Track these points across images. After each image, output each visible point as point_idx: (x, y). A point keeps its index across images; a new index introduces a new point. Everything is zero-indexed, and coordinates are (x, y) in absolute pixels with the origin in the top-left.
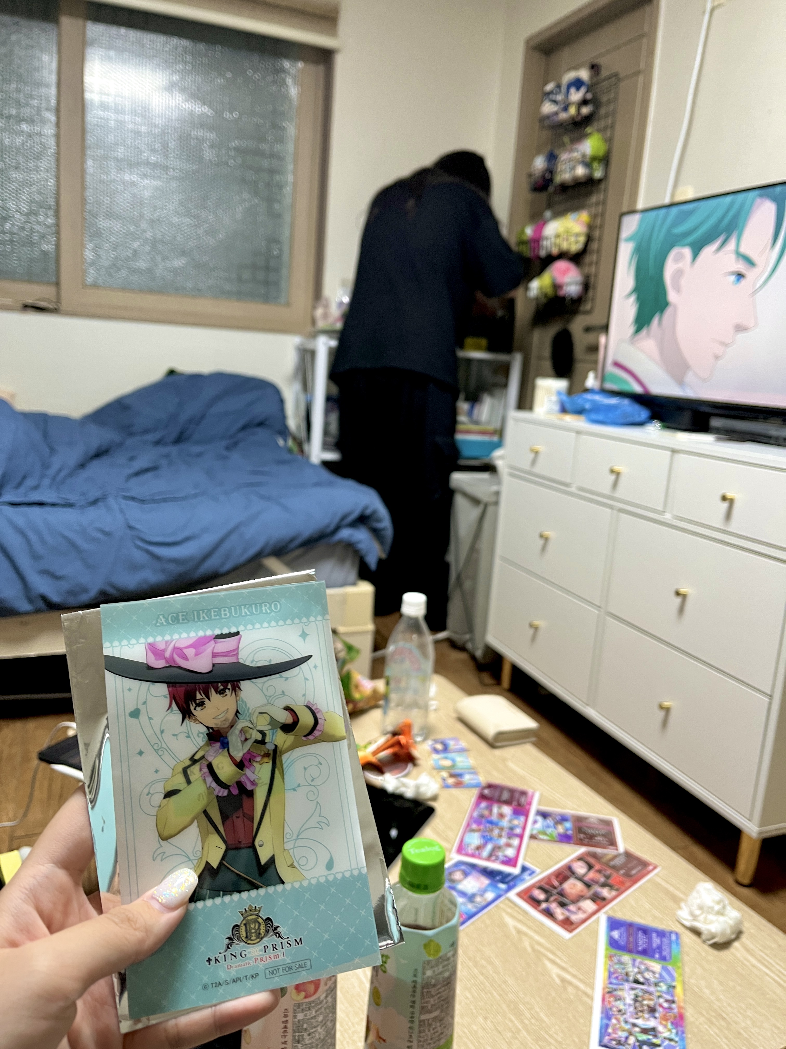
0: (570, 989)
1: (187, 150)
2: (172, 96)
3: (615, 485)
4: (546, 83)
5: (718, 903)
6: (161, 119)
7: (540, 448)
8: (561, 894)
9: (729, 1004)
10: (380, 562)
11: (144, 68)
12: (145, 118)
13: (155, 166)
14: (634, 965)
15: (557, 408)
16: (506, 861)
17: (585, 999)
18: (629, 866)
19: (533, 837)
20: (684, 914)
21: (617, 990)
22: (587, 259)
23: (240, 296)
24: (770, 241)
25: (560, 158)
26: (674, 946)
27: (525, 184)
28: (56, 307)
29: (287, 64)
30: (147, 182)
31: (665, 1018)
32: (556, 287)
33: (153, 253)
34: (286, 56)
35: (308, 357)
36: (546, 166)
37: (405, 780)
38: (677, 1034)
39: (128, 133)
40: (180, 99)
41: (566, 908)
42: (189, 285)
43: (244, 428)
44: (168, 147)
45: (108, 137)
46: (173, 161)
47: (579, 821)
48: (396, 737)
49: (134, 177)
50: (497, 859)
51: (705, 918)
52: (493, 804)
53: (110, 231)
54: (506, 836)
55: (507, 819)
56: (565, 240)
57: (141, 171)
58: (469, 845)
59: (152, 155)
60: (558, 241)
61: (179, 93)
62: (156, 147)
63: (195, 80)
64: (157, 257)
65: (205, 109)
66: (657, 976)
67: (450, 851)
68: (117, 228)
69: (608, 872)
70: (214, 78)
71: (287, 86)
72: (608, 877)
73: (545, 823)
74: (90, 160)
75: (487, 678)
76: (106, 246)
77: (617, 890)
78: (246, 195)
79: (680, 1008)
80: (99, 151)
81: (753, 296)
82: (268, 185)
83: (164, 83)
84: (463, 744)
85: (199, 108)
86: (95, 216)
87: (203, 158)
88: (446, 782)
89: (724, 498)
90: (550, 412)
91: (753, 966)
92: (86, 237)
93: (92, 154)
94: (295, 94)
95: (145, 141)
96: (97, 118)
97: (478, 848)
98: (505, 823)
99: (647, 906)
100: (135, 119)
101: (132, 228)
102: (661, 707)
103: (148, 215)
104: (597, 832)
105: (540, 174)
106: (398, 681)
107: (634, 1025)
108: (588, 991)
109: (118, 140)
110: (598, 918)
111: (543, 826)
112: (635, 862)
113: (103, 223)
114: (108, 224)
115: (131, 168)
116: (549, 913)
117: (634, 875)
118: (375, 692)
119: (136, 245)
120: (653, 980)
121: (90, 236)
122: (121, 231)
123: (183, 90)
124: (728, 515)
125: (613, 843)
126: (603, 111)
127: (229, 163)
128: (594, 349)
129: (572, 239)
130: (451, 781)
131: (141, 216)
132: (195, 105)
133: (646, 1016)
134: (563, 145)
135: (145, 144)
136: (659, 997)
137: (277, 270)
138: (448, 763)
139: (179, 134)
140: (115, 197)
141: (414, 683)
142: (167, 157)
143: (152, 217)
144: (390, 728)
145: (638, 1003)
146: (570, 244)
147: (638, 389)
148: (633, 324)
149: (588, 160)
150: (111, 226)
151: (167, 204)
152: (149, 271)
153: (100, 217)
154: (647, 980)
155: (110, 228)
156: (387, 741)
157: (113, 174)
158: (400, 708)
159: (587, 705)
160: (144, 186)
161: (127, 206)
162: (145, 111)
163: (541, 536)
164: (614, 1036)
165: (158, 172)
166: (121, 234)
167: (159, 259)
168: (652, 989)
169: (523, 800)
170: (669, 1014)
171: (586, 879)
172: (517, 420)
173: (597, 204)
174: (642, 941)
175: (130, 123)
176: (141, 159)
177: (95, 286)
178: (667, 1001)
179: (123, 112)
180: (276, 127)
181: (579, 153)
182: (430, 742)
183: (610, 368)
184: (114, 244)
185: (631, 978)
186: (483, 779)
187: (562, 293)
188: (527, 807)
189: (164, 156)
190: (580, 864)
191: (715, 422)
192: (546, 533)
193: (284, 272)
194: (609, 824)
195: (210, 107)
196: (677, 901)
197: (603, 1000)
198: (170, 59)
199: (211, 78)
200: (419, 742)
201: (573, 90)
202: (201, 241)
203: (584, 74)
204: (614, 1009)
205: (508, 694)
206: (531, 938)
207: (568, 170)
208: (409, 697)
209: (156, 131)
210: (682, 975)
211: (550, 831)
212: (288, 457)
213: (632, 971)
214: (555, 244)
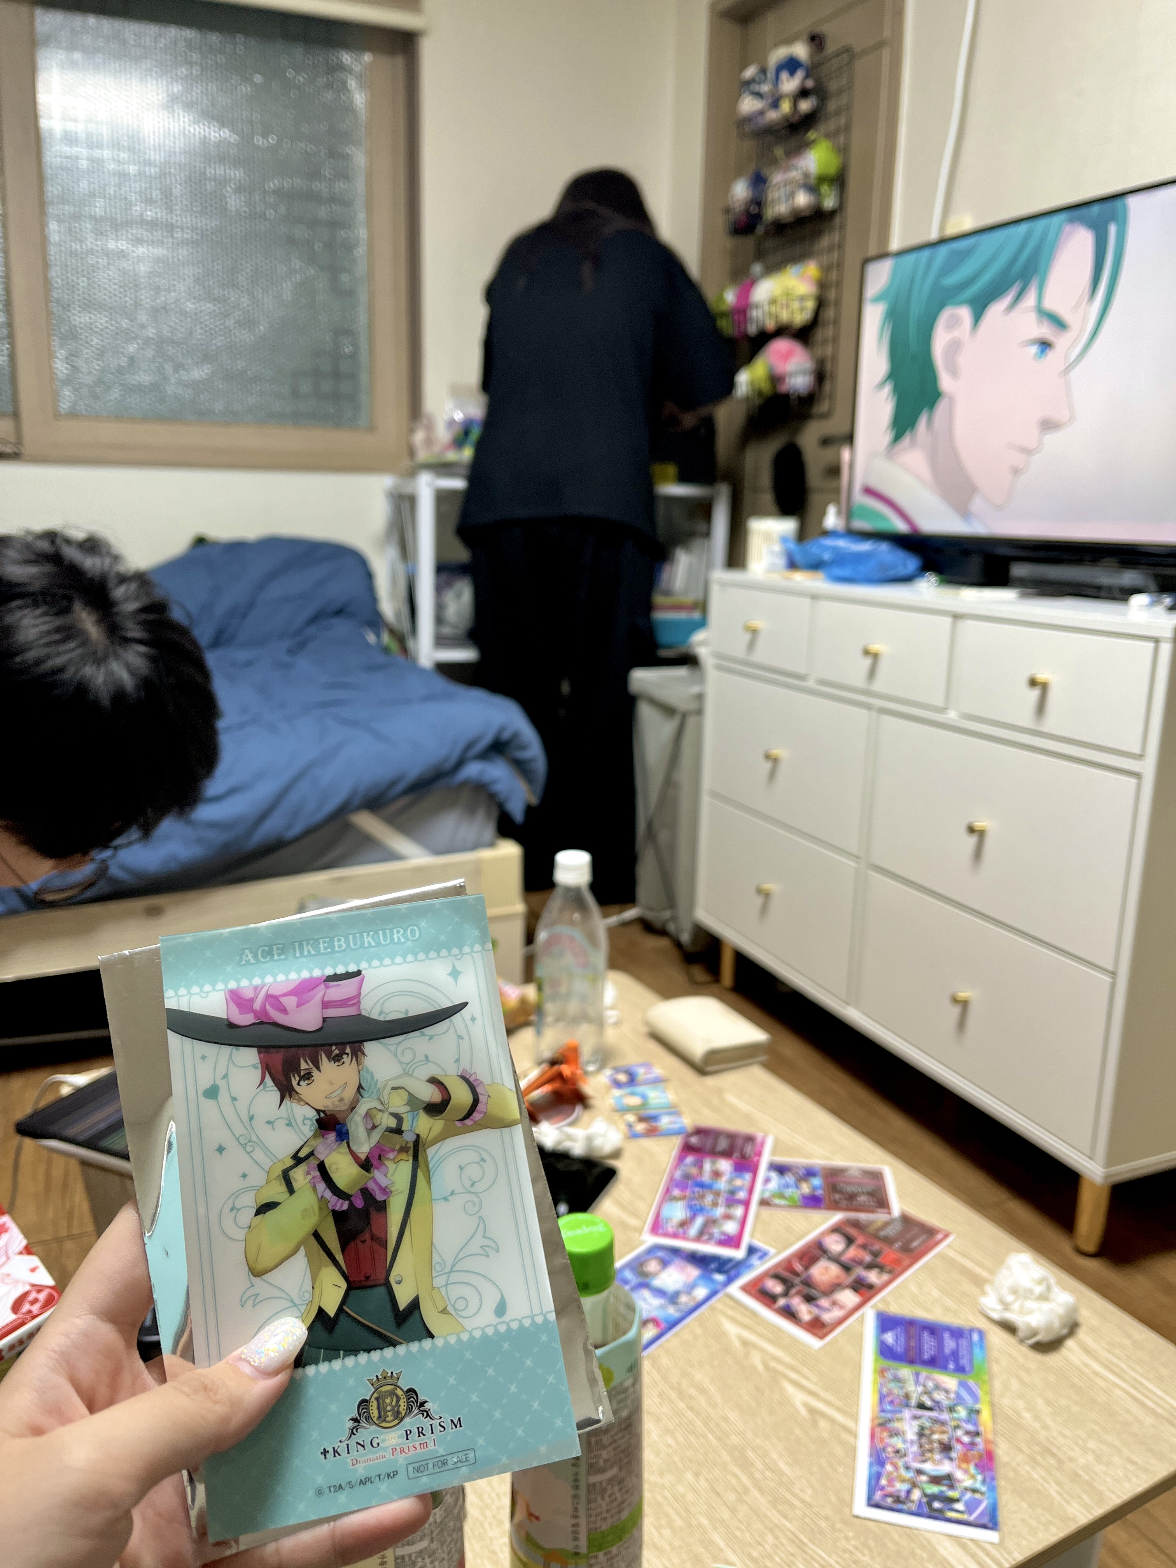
0: (823, 1424)
1: (201, 198)
2: (174, 117)
3: (872, 673)
4: (744, 67)
5: (1040, 1282)
6: (158, 152)
7: (759, 623)
8: (808, 1283)
9: (1061, 1433)
10: (529, 810)
11: (128, 76)
12: (134, 153)
13: (153, 225)
14: (917, 1382)
15: (781, 562)
16: (725, 1240)
17: (845, 1436)
18: (908, 1236)
19: (764, 1203)
20: (990, 1303)
21: (894, 1421)
22: (820, 334)
23: (297, 418)
24: (1087, 289)
25: (771, 181)
26: (977, 1351)
27: (721, 223)
28: (17, 451)
29: (346, 58)
30: (141, 250)
31: (965, 1459)
32: (775, 379)
33: (159, 360)
34: (344, 45)
35: (406, 506)
36: (751, 194)
37: (571, 1130)
38: (984, 1481)
39: (110, 177)
40: (186, 120)
41: (815, 1303)
42: (218, 406)
43: (314, 619)
44: (171, 194)
45: (79, 186)
46: (181, 215)
47: (833, 1176)
48: (556, 1068)
49: (122, 245)
50: (711, 1237)
51: (1022, 1307)
52: (703, 1158)
53: (91, 329)
54: (724, 1204)
55: (724, 1179)
56: (785, 307)
57: (132, 234)
58: (668, 1220)
59: (148, 208)
60: (773, 309)
61: (184, 111)
62: (154, 195)
63: (207, 90)
64: (166, 366)
65: (225, 133)
66: (952, 1395)
67: (640, 1231)
68: (101, 324)
69: (877, 1247)
70: (237, 85)
71: (348, 91)
72: (875, 1254)
73: (783, 1181)
74: (54, 222)
75: (699, 973)
76: (86, 352)
77: (890, 1272)
78: (296, 264)
79: (987, 1442)
80: (66, 208)
81: (1065, 375)
82: (330, 246)
83: (160, 97)
84: (658, 1071)
85: (215, 132)
86: (67, 308)
87: (226, 210)
88: (633, 1129)
89: (1033, 683)
90: (771, 569)
91: (1097, 1374)
92: (54, 340)
93: (56, 212)
94: (362, 103)
95: (135, 187)
96: (61, 156)
97: (684, 1224)
98: (722, 1184)
99: (936, 1293)
100: (118, 155)
101: (125, 323)
102: (955, 1000)
103: (148, 300)
104: (860, 1190)
105: (743, 207)
106: (555, 983)
107: (920, 1472)
108: (850, 1424)
109: (94, 189)
110: (863, 1315)
111: (779, 1185)
112: (916, 1230)
113: (80, 318)
114: (87, 318)
115: (116, 231)
116: (789, 1314)
117: (916, 1248)
118: (523, 1002)
119: (132, 348)
120: (945, 1403)
121: (60, 339)
122: (107, 328)
123: (189, 106)
124: (1041, 708)
125: (882, 1203)
126: (832, 106)
127: (268, 216)
128: (834, 471)
129: (796, 305)
130: (640, 1127)
131: (137, 304)
132: (209, 128)
133: (937, 1457)
134: (774, 162)
135: (136, 193)
136: (957, 1427)
137: (353, 377)
138: (635, 1101)
139: (187, 173)
140: (94, 277)
141: (580, 986)
142: (170, 209)
143: (153, 304)
144: (547, 1054)
145: (924, 1438)
146: (793, 312)
147: (901, 527)
148: (890, 428)
149: (812, 181)
150: (92, 321)
151: (175, 283)
152: (155, 387)
153: (74, 309)
154: (937, 1403)
155: (91, 324)
156: (543, 1074)
157: (90, 241)
158: (561, 1024)
159: (847, 1003)
160: (138, 256)
161: (115, 290)
162: (134, 142)
163: (768, 757)
164: (889, 1490)
165: (158, 235)
166: (107, 333)
167: (169, 368)
168: (945, 1416)
169: (749, 1149)
170: (972, 1452)
171: (845, 1258)
172: (723, 584)
173: (831, 249)
174: (928, 1345)
175: (111, 161)
176: (132, 215)
177: (73, 415)
178: (968, 1433)
179: (100, 146)
180: (334, 154)
181: (799, 171)
182: (608, 1072)
183: (859, 498)
184: (98, 349)
185: (913, 1402)
186: (688, 1122)
187: (784, 388)
188: (756, 1159)
189: (166, 209)
190: (836, 1237)
191: (1018, 570)
192: (776, 752)
193: (364, 378)
194: (877, 1176)
195: (233, 131)
196: (979, 1283)
197: (873, 1436)
198: (166, 60)
199: (232, 85)
200: (593, 1073)
201: (784, 75)
202: (233, 337)
203: (801, 51)
204: (889, 1449)
205: (732, 996)
206: (763, 1351)
207: (783, 198)
208: (573, 1007)
209: (153, 171)
210: (990, 1393)
211: (789, 1192)
212: (381, 659)
213: (915, 1391)
214: (770, 314)
